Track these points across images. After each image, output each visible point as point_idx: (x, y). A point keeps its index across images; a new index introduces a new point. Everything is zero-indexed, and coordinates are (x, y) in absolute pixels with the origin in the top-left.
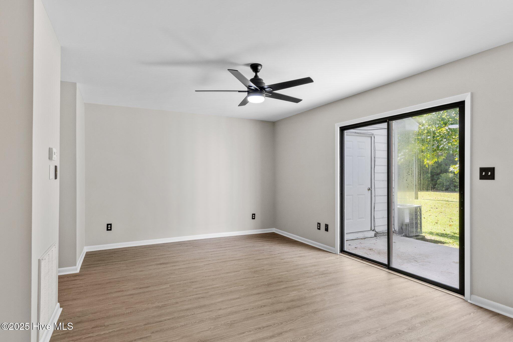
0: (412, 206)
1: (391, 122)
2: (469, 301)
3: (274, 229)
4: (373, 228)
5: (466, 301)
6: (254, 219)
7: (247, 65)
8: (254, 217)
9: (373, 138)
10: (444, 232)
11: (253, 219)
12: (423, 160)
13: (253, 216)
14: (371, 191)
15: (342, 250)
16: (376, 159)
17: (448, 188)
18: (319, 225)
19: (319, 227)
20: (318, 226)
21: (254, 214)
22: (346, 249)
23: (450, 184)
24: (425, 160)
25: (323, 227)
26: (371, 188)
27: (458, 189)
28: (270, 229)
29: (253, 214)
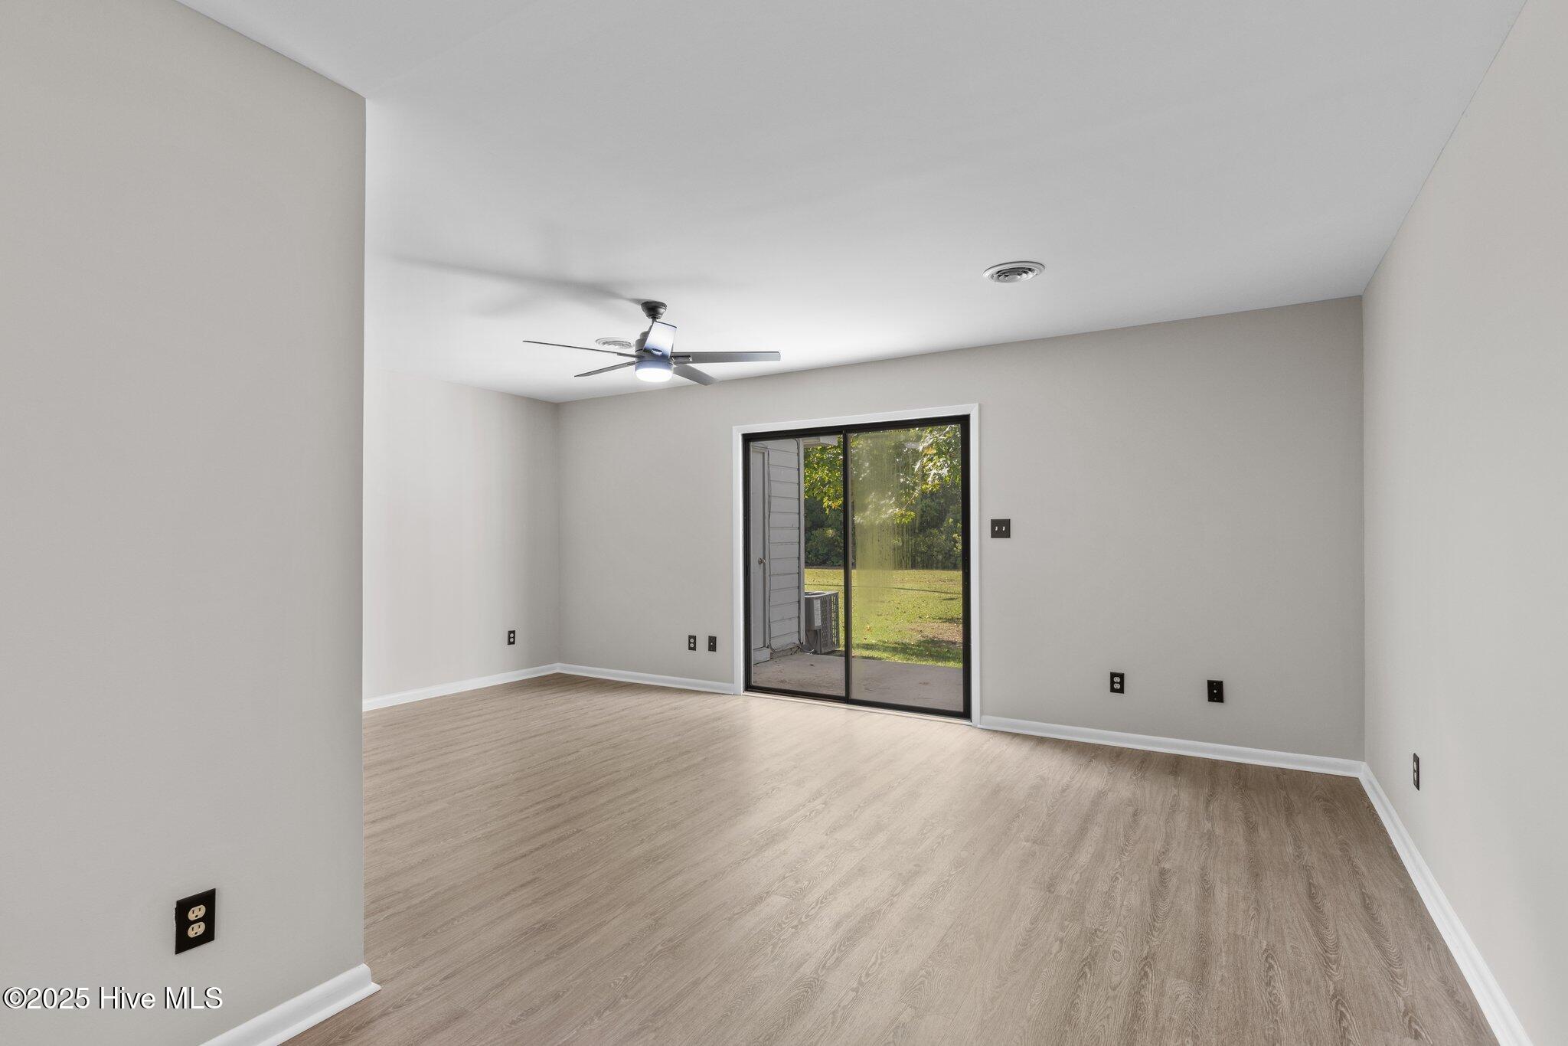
0: (821, 594)
1: (850, 435)
2: (979, 726)
3: (559, 664)
4: (767, 643)
5: (975, 727)
6: (513, 643)
7: (637, 301)
8: (512, 640)
9: (766, 455)
10: (865, 642)
11: (510, 643)
12: (822, 499)
13: (509, 638)
14: (764, 564)
15: (749, 687)
16: (773, 501)
17: (827, 560)
18: (692, 640)
19: (692, 645)
20: (690, 643)
21: (514, 632)
22: (753, 682)
23: (829, 551)
24: (825, 500)
25: (702, 643)
26: (764, 558)
27: (841, 562)
28: (548, 666)
29: (510, 632)
